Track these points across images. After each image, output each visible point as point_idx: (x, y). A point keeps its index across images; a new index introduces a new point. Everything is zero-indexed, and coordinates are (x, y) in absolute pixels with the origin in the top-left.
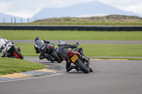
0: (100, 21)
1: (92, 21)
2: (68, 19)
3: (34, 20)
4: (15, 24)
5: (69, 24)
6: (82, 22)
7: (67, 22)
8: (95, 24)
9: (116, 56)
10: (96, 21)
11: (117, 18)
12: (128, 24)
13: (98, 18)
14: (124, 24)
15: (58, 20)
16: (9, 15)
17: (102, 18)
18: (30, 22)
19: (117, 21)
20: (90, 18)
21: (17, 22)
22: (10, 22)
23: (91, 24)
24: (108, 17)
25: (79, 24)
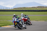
0: (35, 8)
1: (33, 8)
2: (24, 8)
3: (13, 8)
4: (7, 9)
5: (25, 9)
6: (29, 9)
7: (24, 9)
8: (33, 9)
9: (41, 20)
10: (34, 8)
11: (41, 7)
12: (44, 9)
13: (35, 7)
14: (43, 9)
15: (22, 8)
16: (5, 7)
17: (36, 7)
18: (12, 9)
19: (41, 8)
20: (32, 7)
21: (8, 9)
22: (5, 9)
23: (32, 9)
24: (38, 7)
25: (28, 9)
